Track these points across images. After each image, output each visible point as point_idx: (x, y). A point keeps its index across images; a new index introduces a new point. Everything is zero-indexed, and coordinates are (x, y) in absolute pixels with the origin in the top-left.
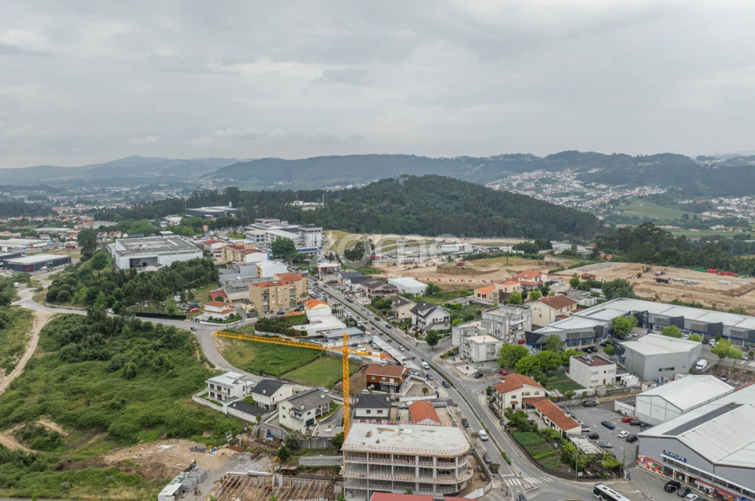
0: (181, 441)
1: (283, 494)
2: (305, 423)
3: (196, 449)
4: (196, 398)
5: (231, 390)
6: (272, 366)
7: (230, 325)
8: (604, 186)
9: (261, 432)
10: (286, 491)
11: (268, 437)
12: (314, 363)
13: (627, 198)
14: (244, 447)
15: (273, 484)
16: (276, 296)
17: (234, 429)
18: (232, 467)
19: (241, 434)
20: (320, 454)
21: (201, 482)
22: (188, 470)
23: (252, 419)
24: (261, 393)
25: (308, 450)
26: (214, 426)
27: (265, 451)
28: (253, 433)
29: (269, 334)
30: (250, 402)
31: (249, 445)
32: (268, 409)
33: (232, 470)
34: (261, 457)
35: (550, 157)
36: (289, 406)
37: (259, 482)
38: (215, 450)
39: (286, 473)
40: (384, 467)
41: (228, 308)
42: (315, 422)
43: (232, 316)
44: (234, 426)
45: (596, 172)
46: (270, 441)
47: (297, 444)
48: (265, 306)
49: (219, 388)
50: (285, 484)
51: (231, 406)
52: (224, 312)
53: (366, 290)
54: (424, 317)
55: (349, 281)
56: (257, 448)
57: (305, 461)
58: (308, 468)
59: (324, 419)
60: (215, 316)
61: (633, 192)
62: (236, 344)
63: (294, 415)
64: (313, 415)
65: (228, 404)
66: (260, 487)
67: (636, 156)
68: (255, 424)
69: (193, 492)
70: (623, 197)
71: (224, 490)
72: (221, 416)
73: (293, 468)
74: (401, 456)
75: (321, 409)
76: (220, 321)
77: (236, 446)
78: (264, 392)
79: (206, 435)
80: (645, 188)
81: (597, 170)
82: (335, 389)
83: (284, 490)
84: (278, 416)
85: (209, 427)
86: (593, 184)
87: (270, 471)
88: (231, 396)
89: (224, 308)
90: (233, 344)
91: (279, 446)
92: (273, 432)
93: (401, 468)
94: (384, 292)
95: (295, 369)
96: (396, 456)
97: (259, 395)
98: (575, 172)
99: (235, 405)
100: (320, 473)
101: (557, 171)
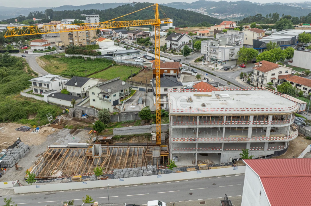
0: (11, 124)
1: (104, 162)
2: (112, 103)
3: (22, 129)
4: (23, 94)
5: (50, 85)
6: (80, 72)
7: (49, 53)
8: (218, 14)
9: (76, 113)
10: (106, 159)
11: (82, 116)
12: (109, 69)
13: (228, 19)
14: (63, 125)
15: (93, 154)
16: (77, 36)
17: (53, 112)
18: (53, 141)
19: (60, 115)
20: (130, 125)
21: (24, 157)
22: (13, 147)
23: (68, 104)
24: (74, 85)
25: (118, 123)
26: (38, 111)
27: (82, 127)
28: (69, 114)
29: (75, 55)
30: (66, 93)
31: (67, 123)
32: (80, 96)
33: (53, 144)
34: (78, 132)
35: (193, 3)
36: (98, 91)
37: (79, 153)
38: (38, 129)
39: (103, 142)
40: (215, 129)
41: (46, 43)
42: (120, 103)
43: (49, 48)
44: (53, 110)
45: (214, 9)
46: (84, 119)
47: (108, 118)
48: (71, 43)
49: (40, 85)
50: (104, 153)
51: (51, 96)
52: (43, 46)
53: (132, 35)
54: (177, 41)
55: (120, 33)
56: (74, 125)
57: (119, 131)
58: (122, 137)
59: (126, 100)
60: (38, 48)
61: (230, 17)
62: (53, 62)
63: (102, 97)
64: (118, 97)
65: (48, 95)
66: (81, 157)
67: (230, 2)
68: (71, 107)
69: (14, 167)
70: (227, 18)
71: (46, 162)
72: (43, 104)
73: (109, 138)
74: (234, 117)
75: (123, 93)
76: (42, 51)
77: (57, 124)
78: (76, 84)
79: (31, 118)
80: (235, 14)
81: (214, 8)
82: (128, 82)
83: (104, 158)
84: (89, 101)
85: (33, 112)
86: (213, 13)
87: (88, 142)
88: (50, 89)
89: (44, 44)
90: (51, 63)
91: (93, 122)
92: (87, 112)
93: (233, 129)
94: (143, 35)
95: (96, 73)
96: (229, 118)
97: (72, 87)
98: (205, 9)
99: (53, 95)
100: (133, 141)
101: (197, 9)
